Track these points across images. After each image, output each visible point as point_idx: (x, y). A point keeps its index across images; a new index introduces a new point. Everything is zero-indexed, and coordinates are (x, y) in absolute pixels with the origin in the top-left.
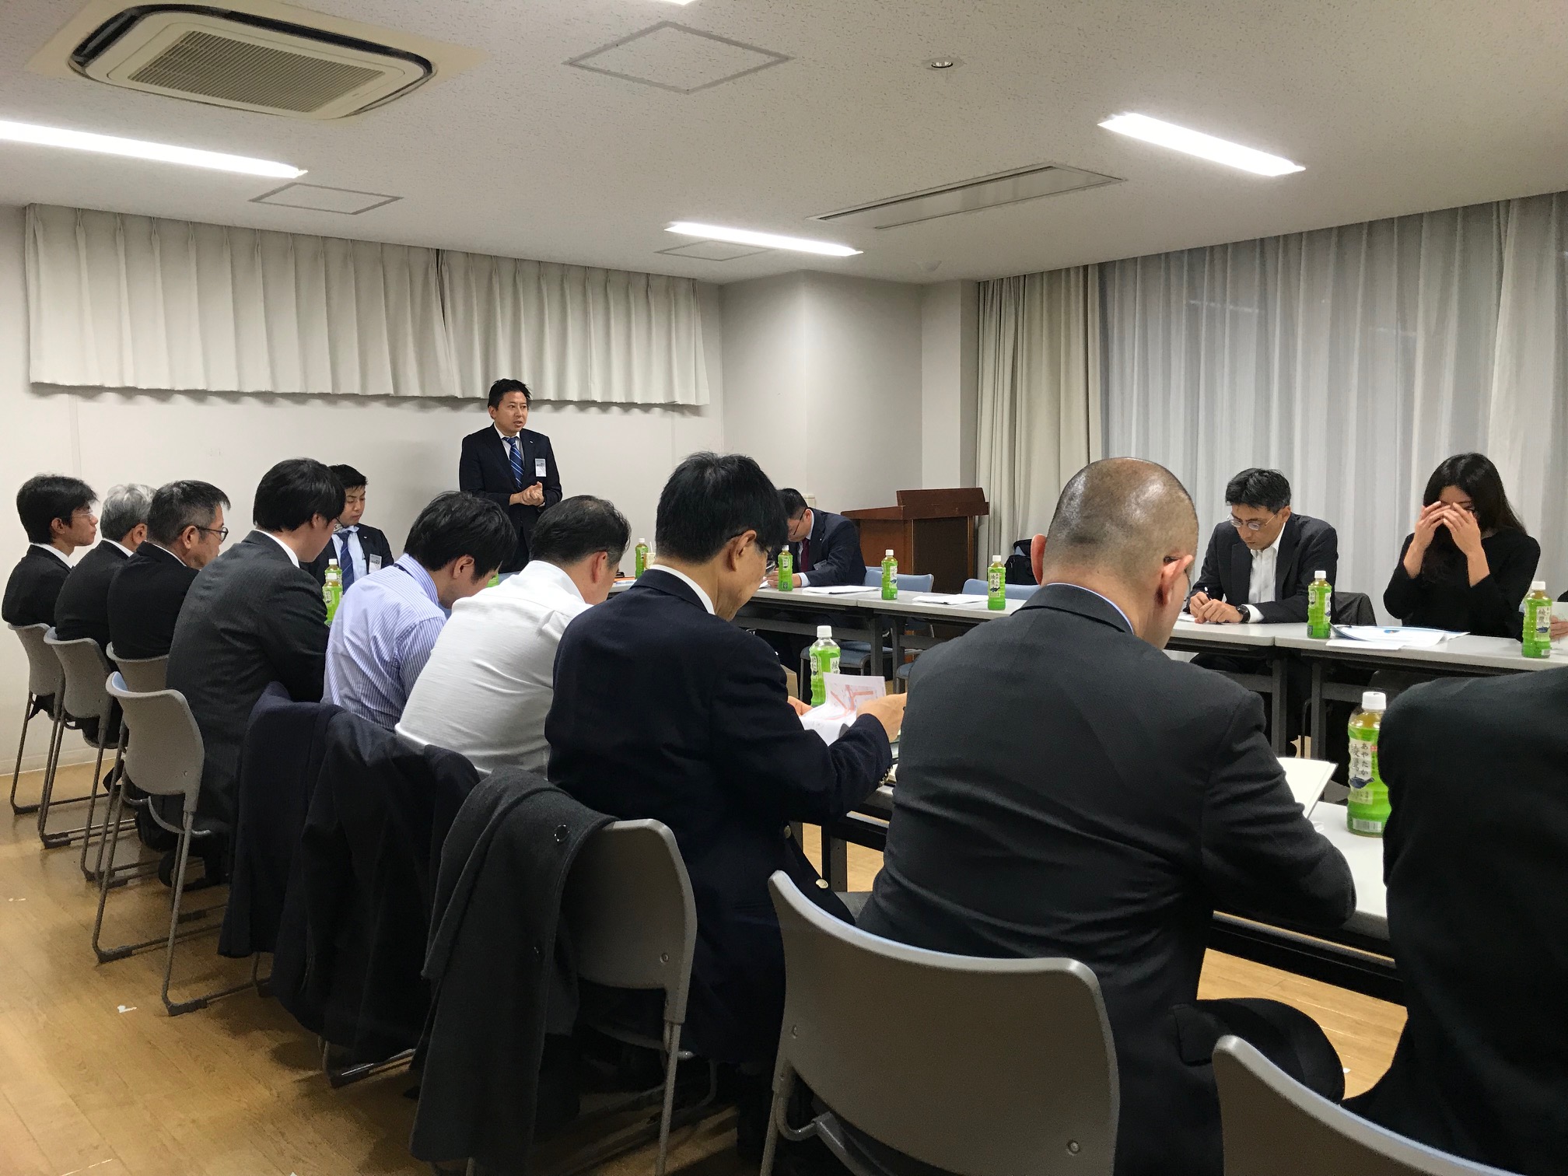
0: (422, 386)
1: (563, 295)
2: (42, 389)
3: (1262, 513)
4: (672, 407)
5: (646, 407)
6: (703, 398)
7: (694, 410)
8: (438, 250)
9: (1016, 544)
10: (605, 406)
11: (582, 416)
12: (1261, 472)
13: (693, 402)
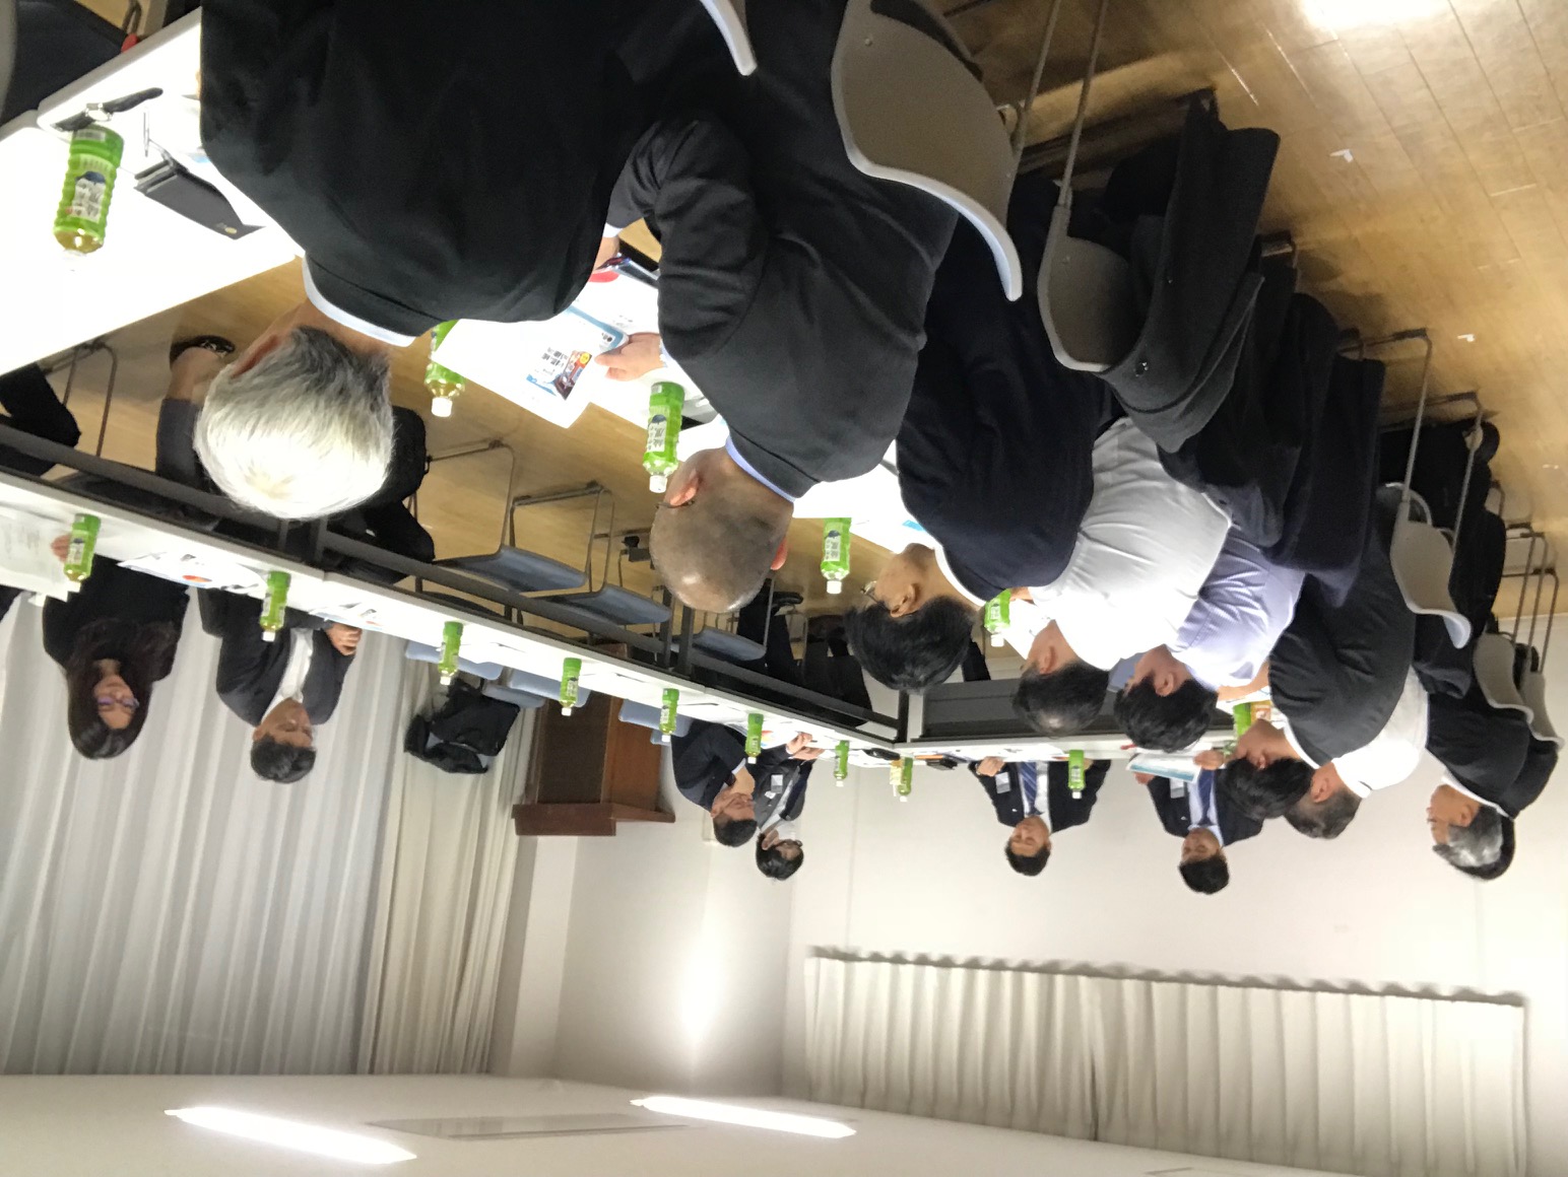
0: (1120, 991)
1: (961, 1082)
2: (1513, 1000)
3: (281, 736)
4: (849, 957)
5: (876, 958)
6: (811, 965)
7: (820, 953)
8: (1095, 1138)
9: (485, 770)
10: (922, 961)
11: (948, 951)
12: (276, 778)
13: (825, 961)
